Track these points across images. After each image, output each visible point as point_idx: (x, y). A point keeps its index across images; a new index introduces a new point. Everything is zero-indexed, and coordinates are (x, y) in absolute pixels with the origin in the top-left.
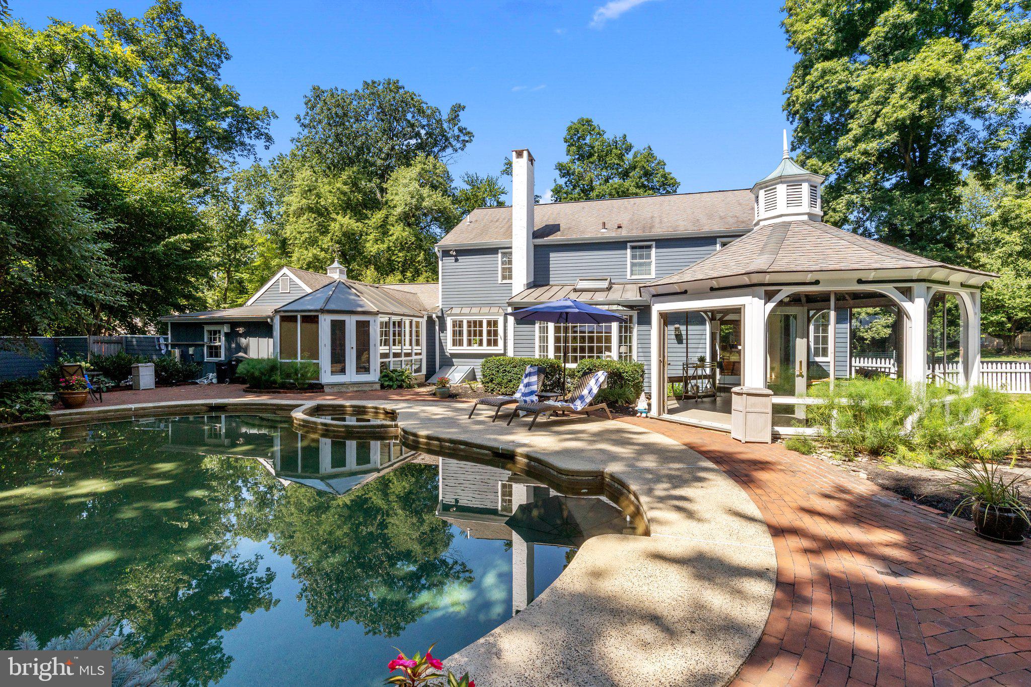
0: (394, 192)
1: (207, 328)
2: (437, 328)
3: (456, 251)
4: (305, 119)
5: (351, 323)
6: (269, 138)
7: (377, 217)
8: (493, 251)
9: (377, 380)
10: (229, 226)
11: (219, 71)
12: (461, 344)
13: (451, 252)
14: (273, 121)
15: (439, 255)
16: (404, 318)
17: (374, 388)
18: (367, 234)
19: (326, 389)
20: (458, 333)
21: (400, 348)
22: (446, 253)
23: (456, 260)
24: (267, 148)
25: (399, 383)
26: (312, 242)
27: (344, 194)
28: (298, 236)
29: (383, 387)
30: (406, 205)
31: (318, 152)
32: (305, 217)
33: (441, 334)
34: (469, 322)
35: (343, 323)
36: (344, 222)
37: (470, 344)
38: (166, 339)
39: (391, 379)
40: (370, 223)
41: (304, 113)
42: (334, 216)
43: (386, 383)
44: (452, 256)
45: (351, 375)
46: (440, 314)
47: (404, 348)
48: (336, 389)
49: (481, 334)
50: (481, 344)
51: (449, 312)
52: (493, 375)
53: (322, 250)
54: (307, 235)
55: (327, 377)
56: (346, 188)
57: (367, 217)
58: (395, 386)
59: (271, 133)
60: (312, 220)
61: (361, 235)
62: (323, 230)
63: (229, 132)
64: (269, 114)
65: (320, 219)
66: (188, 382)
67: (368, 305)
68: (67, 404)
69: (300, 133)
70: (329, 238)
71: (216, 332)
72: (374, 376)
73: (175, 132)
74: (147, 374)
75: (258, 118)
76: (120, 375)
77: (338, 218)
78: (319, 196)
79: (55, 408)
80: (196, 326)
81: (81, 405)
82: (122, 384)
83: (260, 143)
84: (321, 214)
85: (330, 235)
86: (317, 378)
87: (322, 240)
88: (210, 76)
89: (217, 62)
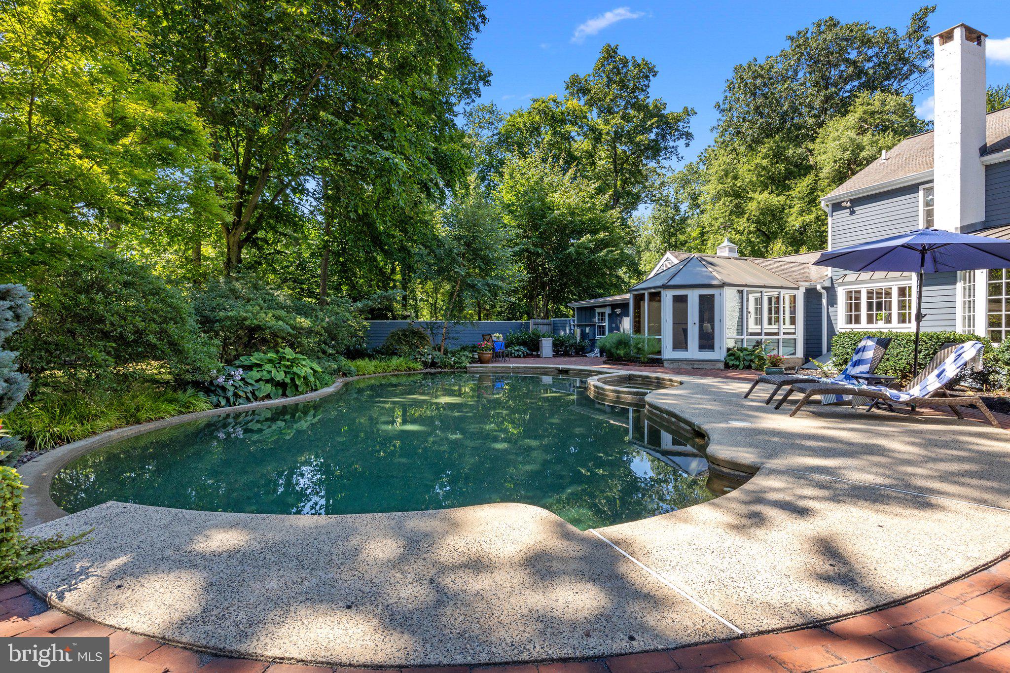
0: (822, 151)
1: (598, 310)
2: (824, 301)
3: (851, 201)
4: (724, 104)
5: (693, 297)
6: (689, 136)
7: (802, 186)
8: (911, 189)
9: (723, 359)
10: (669, 226)
11: (648, 90)
12: (857, 320)
13: (844, 204)
14: (693, 119)
15: (828, 210)
16: (783, 292)
17: (716, 367)
18: (790, 207)
19: (666, 364)
20: (854, 307)
21: (777, 327)
22: (837, 206)
23: (852, 213)
24: (687, 145)
25: (747, 364)
27: (764, 168)
28: (714, 222)
29: (727, 366)
30: (835, 162)
31: (739, 132)
32: (721, 202)
33: (831, 310)
34: (870, 293)
36: (764, 198)
37: (870, 320)
38: (574, 321)
39: (738, 359)
40: (793, 193)
41: (723, 98)
42: (751, 194)
43: (731, 363)
44: (846, 208)
45: (693, 352)
46: (827, 284)
47: (782, 326)
48: (675, 365)
49: (889, 307)
50: (888, 320)
51: (840, 281)
52: (848, 354)
53: (738, 232)
54: (721, 220)
55: (668, 353)
56: (765, 162)
57: (789, 188)
58: (741, 366)
59: (690, 131)
60: (727, 204)
61: (784, 209)
62: (739, 211)
63: (656, 141)
64: (689, 112)
65: (736, 201)
66: (582, 356)
67: (714, 278)
68: (481, 361)
69: (720, 120)
70: (745, 219)
71: (603, 314)
72: (718, 354)
73: (616, 154)
74: (547, 345)
75: (679, 120)
76: (532, 347)
77: (756, 195)
78: (736, 178)
79: (474, 363)
80: (591, 309)
81: (487, 362)
82: (535, 353)
83: (681, 143)
84: (738, 195)
85: (746, 216)
86: (659, 352)
87: (738, 222)
88: (642, 97)
89: (646, 82)
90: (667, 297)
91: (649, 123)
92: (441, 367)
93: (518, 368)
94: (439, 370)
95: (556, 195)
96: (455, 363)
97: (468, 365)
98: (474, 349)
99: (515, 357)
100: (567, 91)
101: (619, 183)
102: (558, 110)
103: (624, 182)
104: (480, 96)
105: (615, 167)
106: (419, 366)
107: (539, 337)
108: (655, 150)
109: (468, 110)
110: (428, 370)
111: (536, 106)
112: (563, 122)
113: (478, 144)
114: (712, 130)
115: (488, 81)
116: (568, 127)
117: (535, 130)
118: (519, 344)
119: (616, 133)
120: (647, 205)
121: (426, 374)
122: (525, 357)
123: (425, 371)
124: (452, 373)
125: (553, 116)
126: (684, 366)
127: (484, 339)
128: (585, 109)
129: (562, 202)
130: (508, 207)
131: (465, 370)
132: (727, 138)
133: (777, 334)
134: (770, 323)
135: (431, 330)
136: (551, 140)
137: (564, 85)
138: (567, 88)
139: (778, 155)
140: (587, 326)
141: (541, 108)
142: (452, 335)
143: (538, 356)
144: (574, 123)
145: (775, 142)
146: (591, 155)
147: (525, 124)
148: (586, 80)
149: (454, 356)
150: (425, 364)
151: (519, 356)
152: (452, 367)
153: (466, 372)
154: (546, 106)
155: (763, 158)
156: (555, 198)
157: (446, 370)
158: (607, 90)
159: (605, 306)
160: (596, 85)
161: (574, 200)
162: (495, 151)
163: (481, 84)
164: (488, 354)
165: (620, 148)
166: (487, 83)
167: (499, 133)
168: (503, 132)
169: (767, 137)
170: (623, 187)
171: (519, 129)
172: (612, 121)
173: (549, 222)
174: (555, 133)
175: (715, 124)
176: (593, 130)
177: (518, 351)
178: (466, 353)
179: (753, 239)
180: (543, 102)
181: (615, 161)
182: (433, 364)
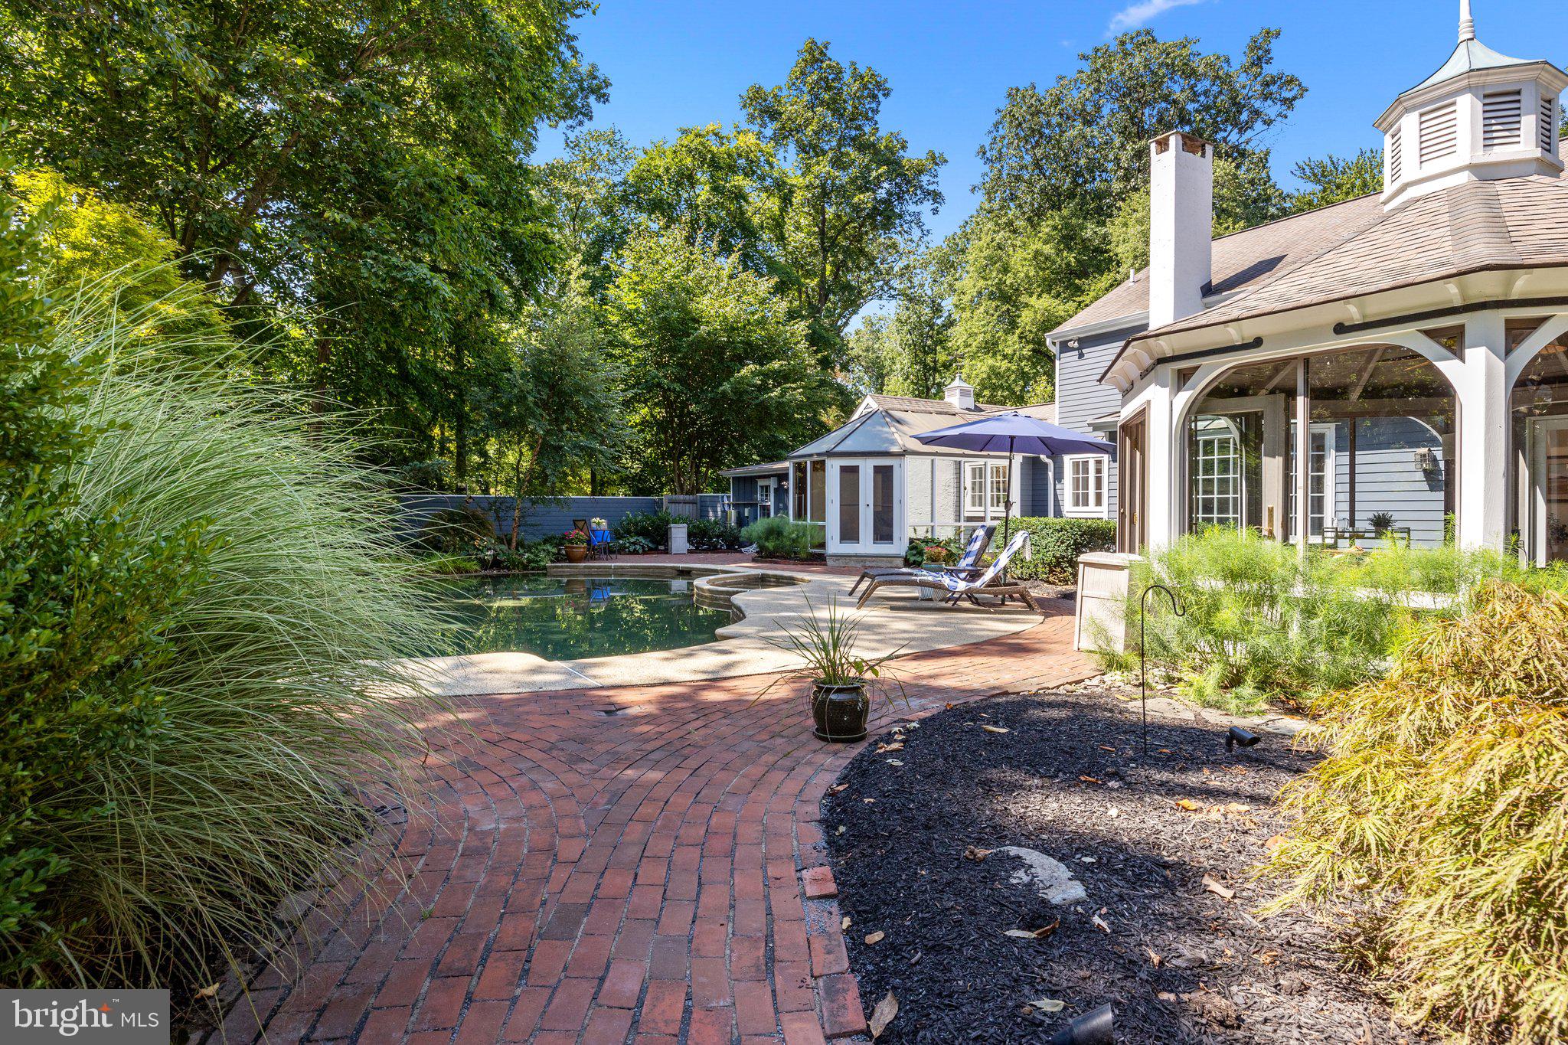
1: (761, 483)
2: (1051, 474)
3: (1080, 340)
4: (991, 149)
5: (866, 468)
6: (936, 197)
9: (903, 553)
10: (924, 336)
11: (877, 118)
13: (1070, 344)
14: (942, 171)
15: (1055, 350)
17: (894, 565)
19: (830, 562)
20: (1082, 483)
22: (1064, 347)
23: (1081, 356)
24: (935, 211)
26: (990, 347)
27: (1046, 258)
29: (907, 563)
32: (982, 309)
33: (1057, 485)
35: (855, 470)
38: (728, 498)
39: (920, 553)
41: (990, 140)
42: (1024, 299)
43: (912, 559)
44: (1073, 349)
45: (866, 545)
48: (841, 563)
54: (980, 337)
55: (834, 546)
56: (1048, 249)
59: (940, 189)
60: (992, 312)
63: (887, 202)
64: (937, 160)
65: (1004, 308)
66: (736, 551)
67: (893, 442)
68: (570, 558)
69: (986, 174)
70: (1016, 337)
71: (767, 488)
72: (898, 547)
73: (824, 221)
74: (679, 536)
75: (920, 172)
76: (658, 539)
77: (1033, 300)
78: (1006, 270)
79: (558, 561)
80: (752, 480)
81: (579, 560)
82: (662, 547)
83: (927, 206)
84: (1007, 298)
85: (1018, 332)
86: (822, 545)
87: (1006, 341)
88: (867, 129)
89: (874, 105)
90: (833, 467)
91: (874, 174)
92: (508, 568)
93: (622, 568)
94: (504, 572)
95: (705, 300)
96: (529, 561)
97: (549, 564)
98: (560, 541)
99: (630, 553)
100: (744, 111)
101: (828, 268)
102: (723, 149)
103: (838, 266)
104: (591, 118)
105: (822, 243)
106: (474, 566)
107: (668, 523)
108: (885, 216)
109: (572, 138)
110: (488, 572)
111: (686, 143)
112: (732, 169)
113: (588, 196)
114: (973, 189)
115: (604, 95)
116: (739, 180)
117: (685, 178)
118: (638, 534)
119: (823, 186)
120: (883, 302)
121: (483, 577)
122: (644, 553)
123: (483, 573)
124: (525, 576)
125: (712, 159)
126: (852, 564)
127: (576, 527)
128: (769, 147)
129: (713, 312)
130: (629, 317)
131: (544, 571)
132: (996, 205)
133: (982, 519)
134: (974, 505)
135: (496, 512)
136: (708, 200)
137: (737, 103)
138: (744, 106)
139: (1068, 238)
140: (746, 505)
141: (692, 146)
142: (530, 520)
143: (666, 552)
144: (749, 173)
145: (1063, 218)
146: (778, 225)
147: (667, 170)
148: (775, 96)
149: (529, 551)
150: (483, 563)
151: (635, 552)
152: (525, 567)
153: (545, 575)
154: (702, 144)
155: (1046, 242)
156: (704, 305)
157: (516, 572)
158: (810, 114)
159: (768, 477)
160: (793, 107)
161: (731, 309)
162: (618, 210)
163: (592, 99)
164: (581, 548)
165: (830, 212)
166: (603, 98)
167: (625, 183)
168: (631, 180)
169: (1052, 208)
170: (836, 276)
171: (659, 176)
172: (815, 169)
173: (691, 345)
174: (716, 189)
175: (978, 181)
176: (780, 184)
177: (634, 543)
178: (548, 547)
179: (1026, 369)
180: (698, 135)
181: (822, 233)
182: (496, 563)
